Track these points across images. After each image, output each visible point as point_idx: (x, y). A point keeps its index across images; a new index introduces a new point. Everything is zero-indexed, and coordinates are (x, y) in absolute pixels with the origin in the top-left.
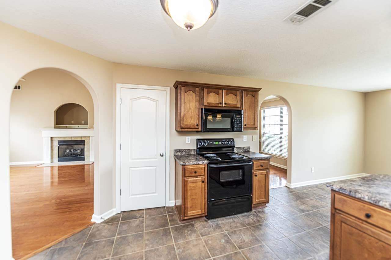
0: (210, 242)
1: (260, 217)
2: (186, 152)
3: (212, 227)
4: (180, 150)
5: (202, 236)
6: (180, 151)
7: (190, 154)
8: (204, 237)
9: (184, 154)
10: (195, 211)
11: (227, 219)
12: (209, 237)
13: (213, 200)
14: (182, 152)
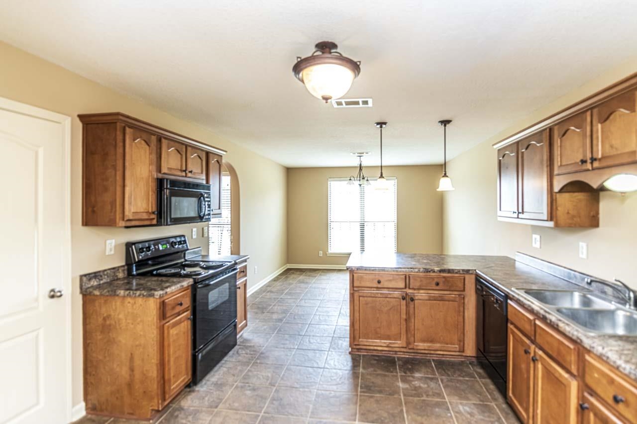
0: (236, 405)
1: (250, 346)
2: (108, 277)
3: (212, 391)
4: (95, 273)
5: (216, 407)
6: (96, 275)
7: (116, 278)
8: (219, 407)
9: (104, 281)
10: (179, 381)
11: (217, 371)
12: (226, 402)
13: (202, 346)
14: (101, 276)
